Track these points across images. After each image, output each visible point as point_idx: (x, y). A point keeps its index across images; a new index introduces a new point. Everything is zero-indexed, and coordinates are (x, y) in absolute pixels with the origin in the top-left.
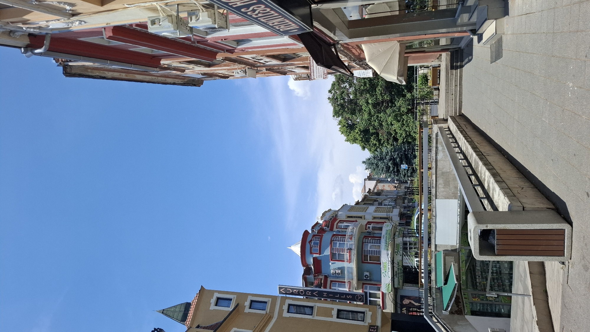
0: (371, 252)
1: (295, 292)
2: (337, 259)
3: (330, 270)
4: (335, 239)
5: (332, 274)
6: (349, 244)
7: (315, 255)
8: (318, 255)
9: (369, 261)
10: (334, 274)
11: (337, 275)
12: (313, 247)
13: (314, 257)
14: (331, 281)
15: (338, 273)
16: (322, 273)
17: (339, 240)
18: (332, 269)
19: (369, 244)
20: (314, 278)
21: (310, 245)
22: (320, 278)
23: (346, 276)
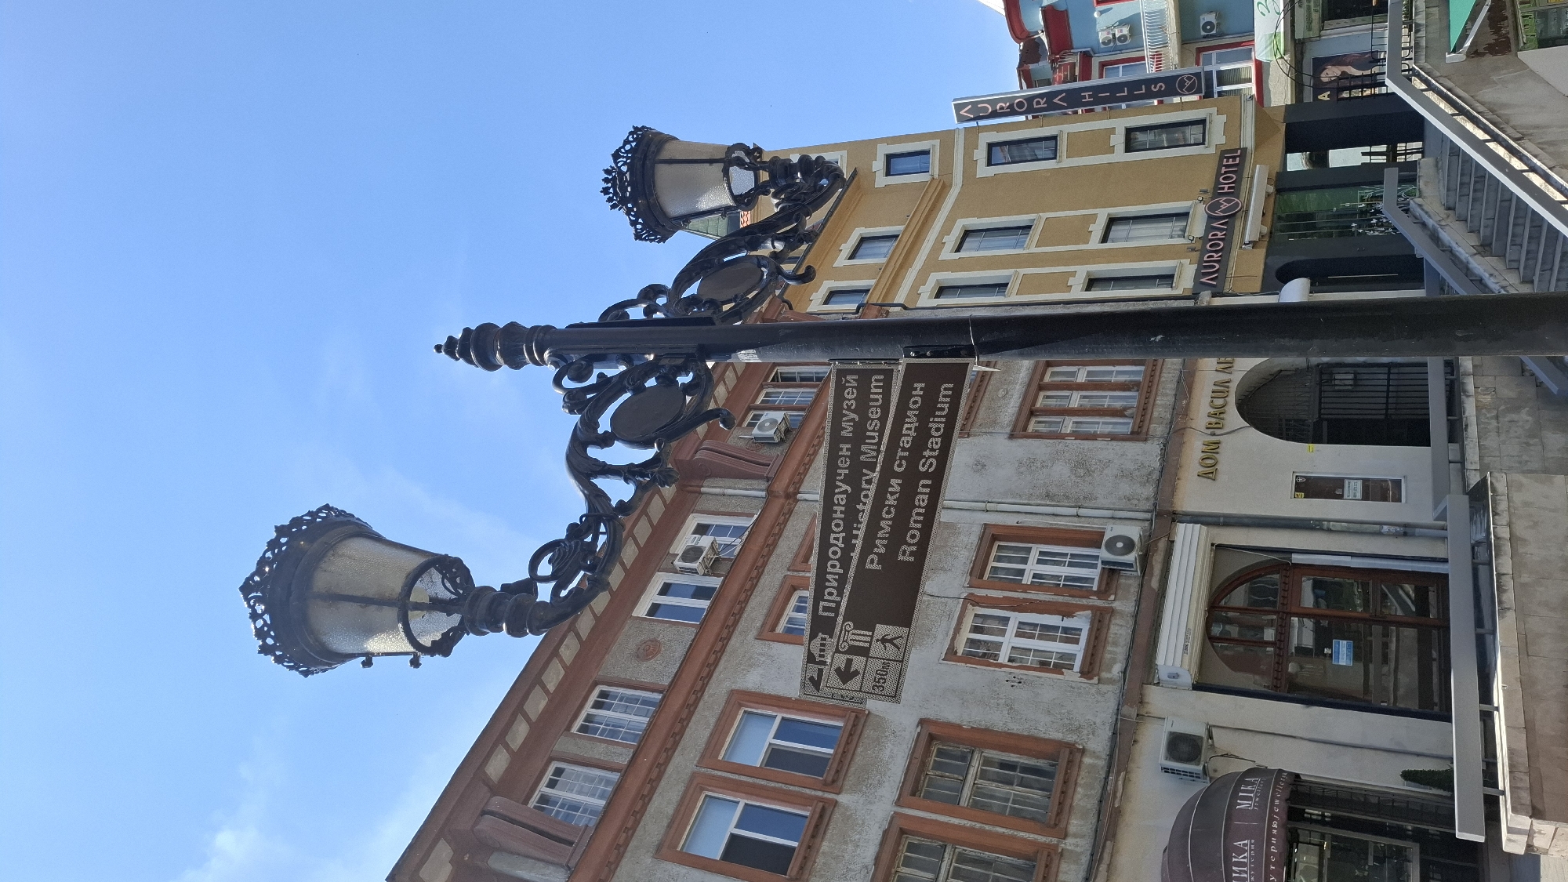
1: (1002, 108)
3: (1097, 33)
5: (1104, 43)
10: (1109, 41)
11: (1118, 43)
13: (1045, 7)
14: (1103, 65)
15: (1120, 37)
16: (1072, 49)
18: (1103, 30)
20: (1052, 66)
22: (1069, 64)
23: (1146, 40)
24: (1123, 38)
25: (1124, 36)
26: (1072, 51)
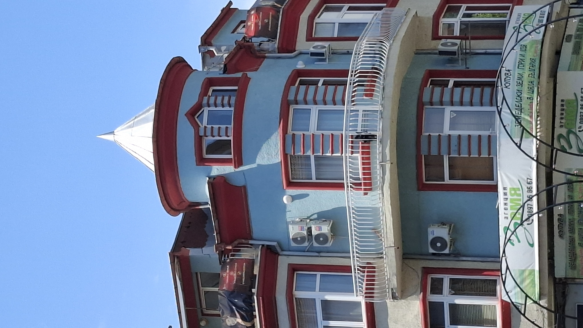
0: (454, 142)
2: (314, 180)
3: (287, 224)
4: (300, 97)
5: (295, 240)
6: (360, 113)
7: (217, 170)
8: (228, 169)
9: (447, 181)
10: (303, 239)
11: (315, 244)
12: (209, 133)
13: (214, 178)
14: (293, 269)
15: (318, 237)
16: (252, 239)
17: (320, 97)
18: (294, 223)
19: (448, 110)
20: (220, 259)
21: (196, 127)
22: (246, 260)
23: (353, 246)
24: (322, 238)
25: (324, 235)
26: (251, 242)
